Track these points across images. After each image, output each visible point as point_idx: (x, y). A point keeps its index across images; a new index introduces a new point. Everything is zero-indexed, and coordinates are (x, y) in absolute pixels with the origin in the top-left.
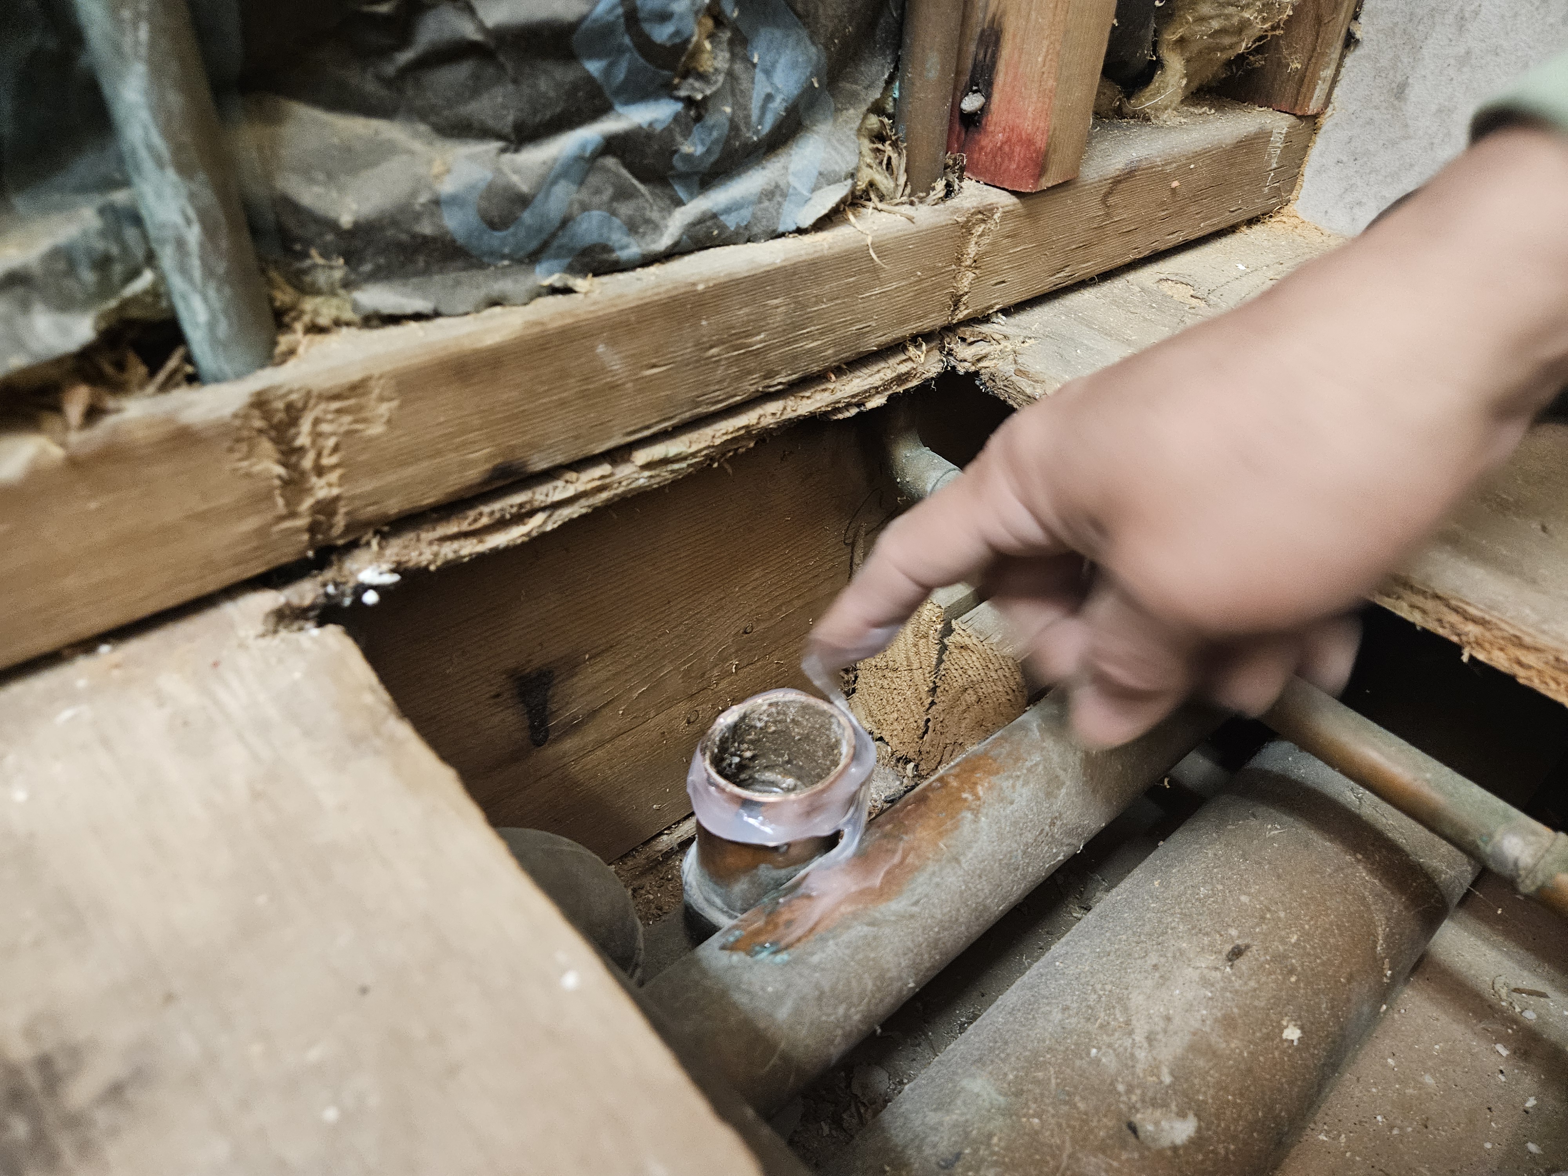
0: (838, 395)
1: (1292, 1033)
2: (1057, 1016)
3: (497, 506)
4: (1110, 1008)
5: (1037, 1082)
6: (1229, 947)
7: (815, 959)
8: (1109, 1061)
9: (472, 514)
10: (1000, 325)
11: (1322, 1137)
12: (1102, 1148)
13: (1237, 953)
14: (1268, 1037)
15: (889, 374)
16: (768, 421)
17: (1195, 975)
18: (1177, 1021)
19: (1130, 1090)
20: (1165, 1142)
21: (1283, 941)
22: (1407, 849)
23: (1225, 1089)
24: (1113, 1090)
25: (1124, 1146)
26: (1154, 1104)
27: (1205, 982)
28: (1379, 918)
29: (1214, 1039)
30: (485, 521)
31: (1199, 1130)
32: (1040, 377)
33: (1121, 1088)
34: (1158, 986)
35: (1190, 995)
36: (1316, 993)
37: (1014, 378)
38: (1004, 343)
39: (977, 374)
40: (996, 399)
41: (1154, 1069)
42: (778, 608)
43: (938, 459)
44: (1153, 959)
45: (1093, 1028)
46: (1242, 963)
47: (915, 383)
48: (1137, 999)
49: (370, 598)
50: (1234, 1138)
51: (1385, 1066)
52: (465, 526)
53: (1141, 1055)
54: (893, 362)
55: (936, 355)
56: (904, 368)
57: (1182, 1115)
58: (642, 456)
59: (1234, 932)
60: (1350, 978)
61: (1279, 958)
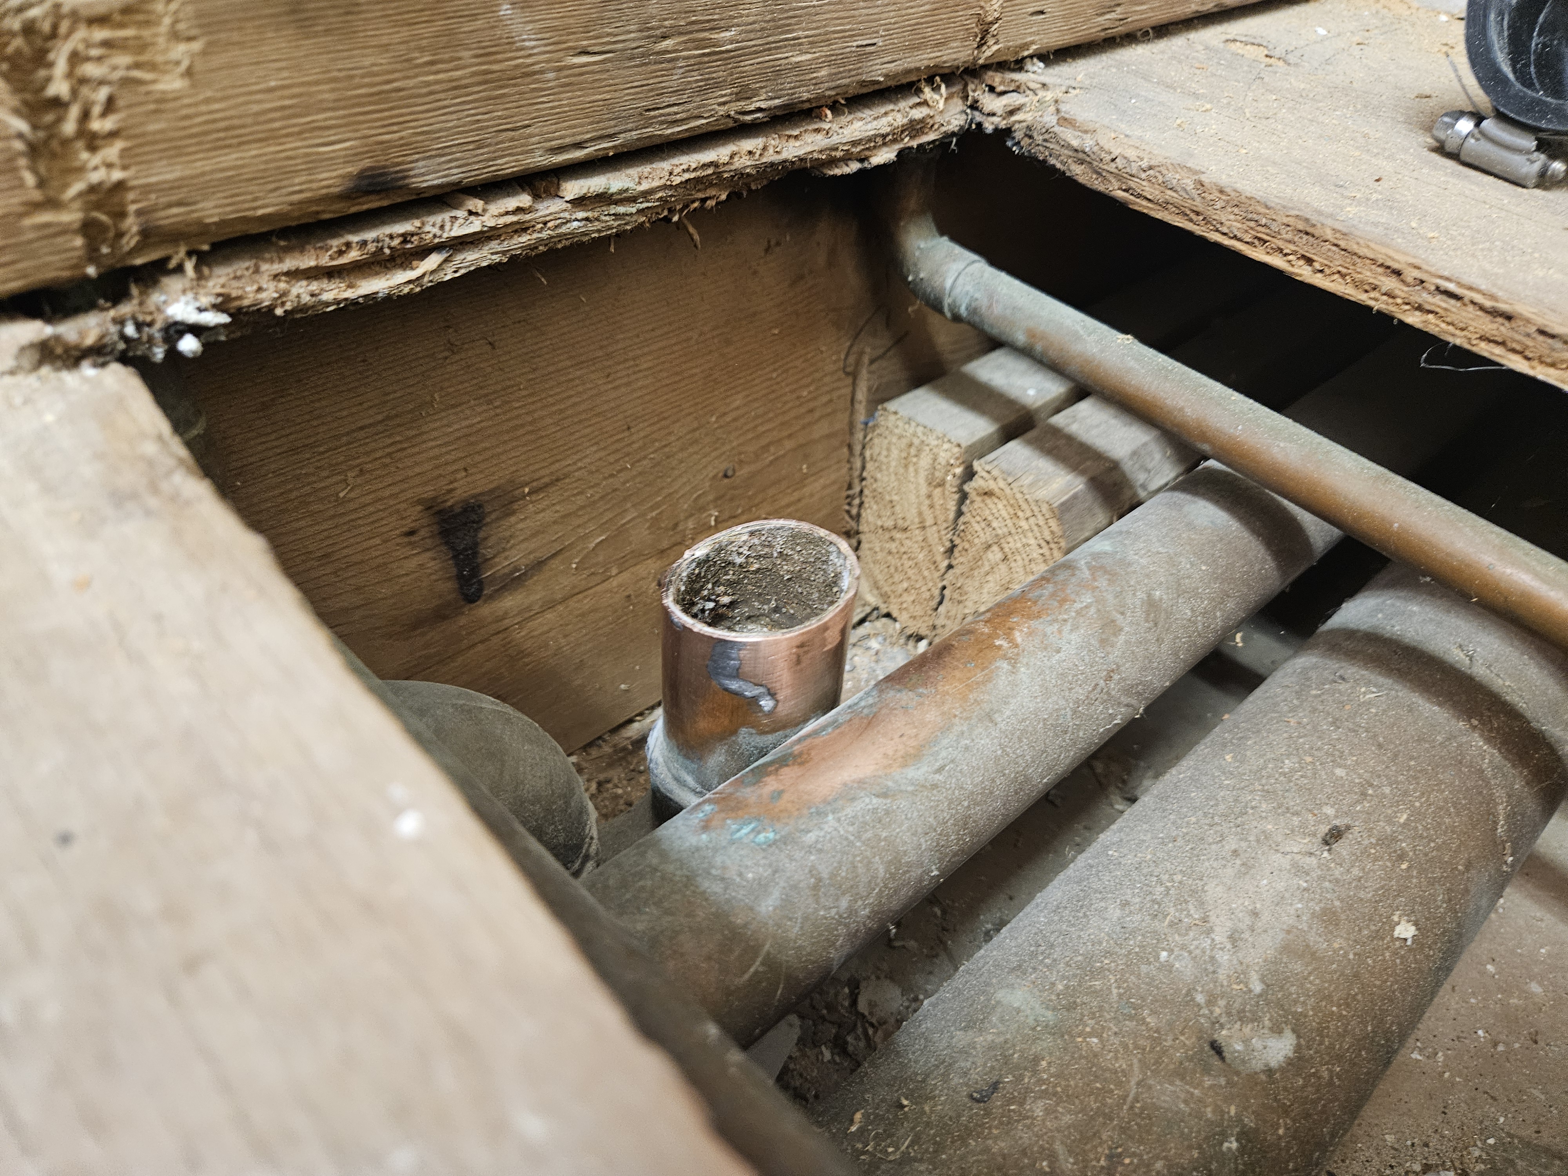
0: (835, 139)
1: (1406, 930)
2: (1114, 913)
4: (1181, 902)
5: (1095, 993)
6: (1324, 829)
7: (810, 838)
8: (1184, 966)
9: (336, 243)
10: (1036, 73)
11: (1416, 1056)
12: (1180, 1073)
13: (1334, 836)
14: (1377, 935)
15: (900, 120)
17: (1286, 862)
18: (1266, 916)
19: (1211, 1001)
20: (1257, 1065)
21: (1390, 821)
22: (1528, 714)
23: (1329, 998)
24: (1189, 1001)
25: (1207, 1070)
26: (1241, 1017)
27: (1299, 870)
28: (1500, 794)
29: (1312, 938)
31: (1298, 1048)
32: (1091, 127)
33: (1200, 998)
34: (1240, 875)
35: (1281, 886)
36: (1432, 882)
37: (1057, 129)
38: (1041, 93)
40: (1033, 159)
41: (1241, 976)
42: (765, 448)
43: (958, 249)
44: (1232, 843)
45: (1162, 926)
46: (1342, 847)
47: (931, 137)
48: (1214, 891)
49: (189, 345)
50: (1339, 1058)
51: (1483, 973)
52: (325, 260)
53: (1223, 958)
54: (903, 104)
55: (958, 105)
56: (918, 114)
57: (1277, 1030)
58: (573, 188)
59: (1329, 811)
60: (1468, 866)
61: (1387, 841)
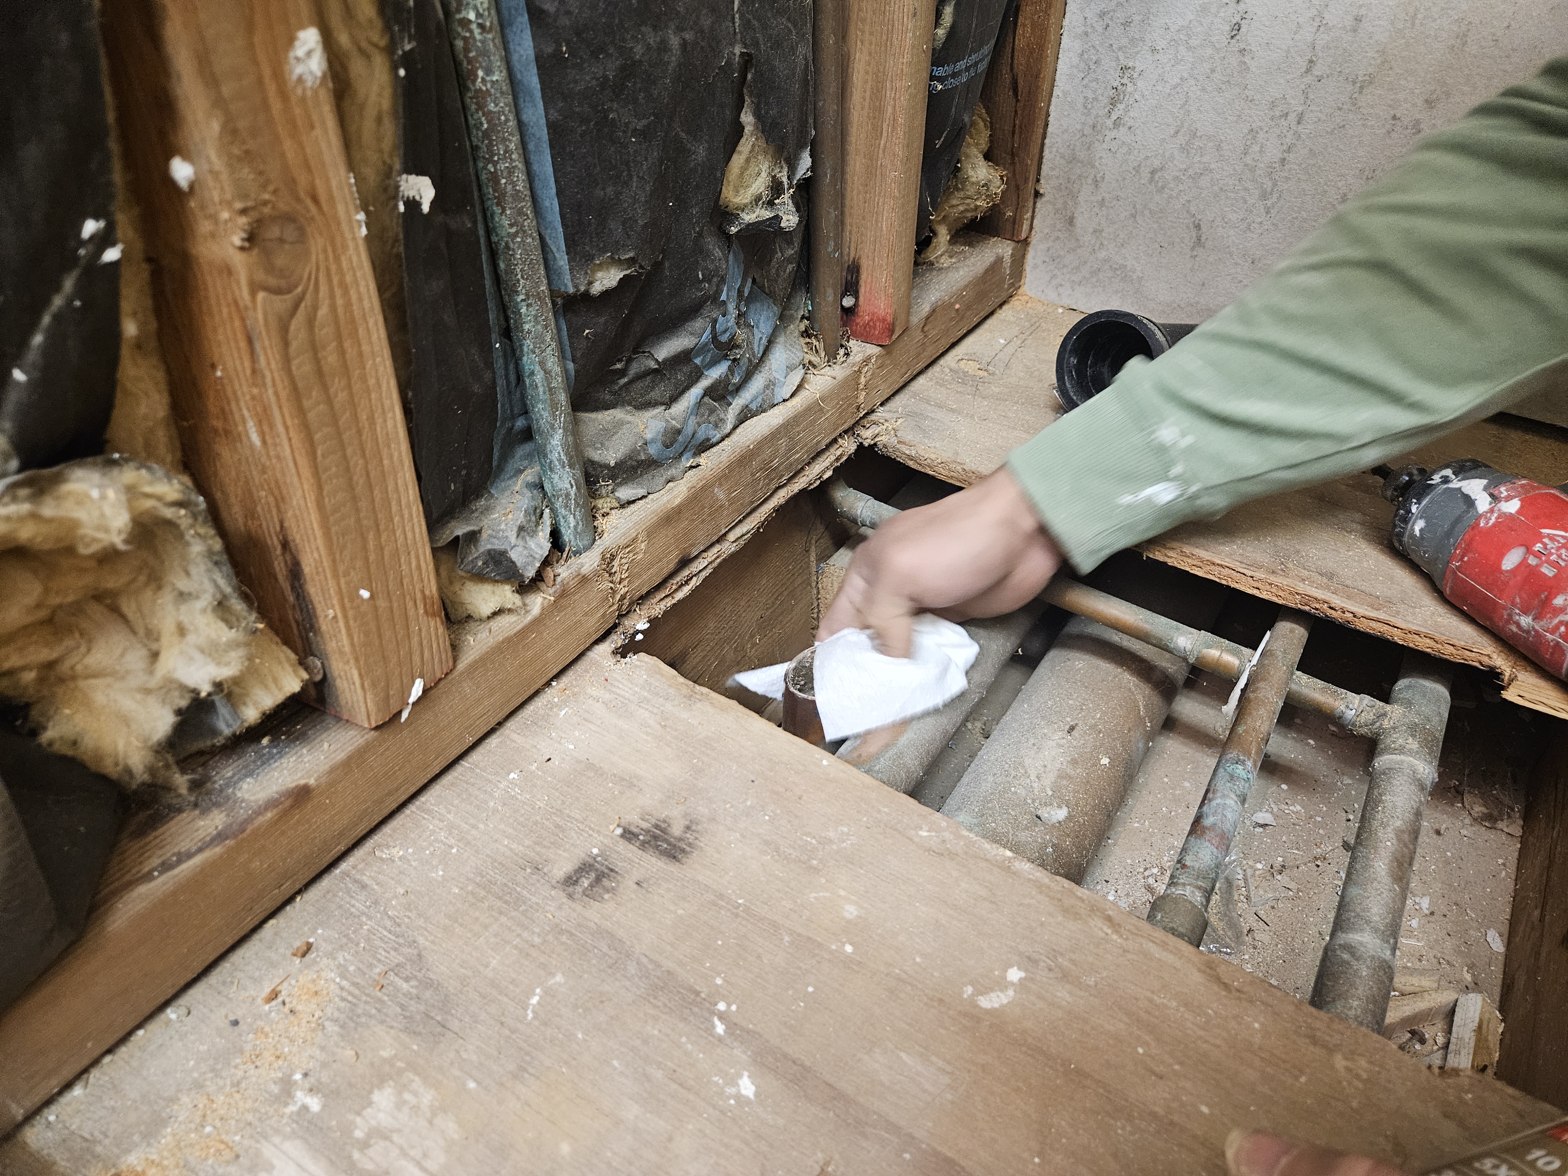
0: (811, 477)
1: (1105, 761)
2: (991, 779)
3: (678, 579)
4: (1015, 768)
5: (990, 809)
6: (1067, 727)
7: (877, 768)
8: (1022, 792)
9: (669, 585)
10: (881, 414)
12: (1027, 828)
13: (1072, 729)
14: (1094, 765)
15: (833, 458)
16: (782, 501)
17: (1054, 744)
18: (1049, 766)
19: (1034, 801)
20: (1054, 820)
21: (1093, 718)
22: (1149, 659)
23: (1078, 792)
24: (1026, 803)
25: (1036, 825)
26: (1046, 805)
27: (1060, 746)
28: (1139, 697)
29: (1068, 771)
30: (674, 587)
31: (1069, 812)
32: (912, 443)
33: (1029, 801)
34: (1037, 753)
35: (1053, 753)
36: (1114, 740)
37: (898, 446)
38: (886, 424)
39: (875, 444)
40: (889, 458)
41: (1043, 790)
42: (776, 599)
43: (860, 494)
44: (1032, 741)
45: (1010, 779)
46: (1075, 733)
47: (845, 458)
48: (1027, 761)
49: (640, 637)
50: (1086, 814)
51: (1163, 783)
52: (667, 593)
53: (1035, 785)
54: (832, 450)
55: (852, 439)
56: (838, 453)
57: (1060, 807)
59: (1069, 719)
60: (1129, 730)
61: (1093, 727)
